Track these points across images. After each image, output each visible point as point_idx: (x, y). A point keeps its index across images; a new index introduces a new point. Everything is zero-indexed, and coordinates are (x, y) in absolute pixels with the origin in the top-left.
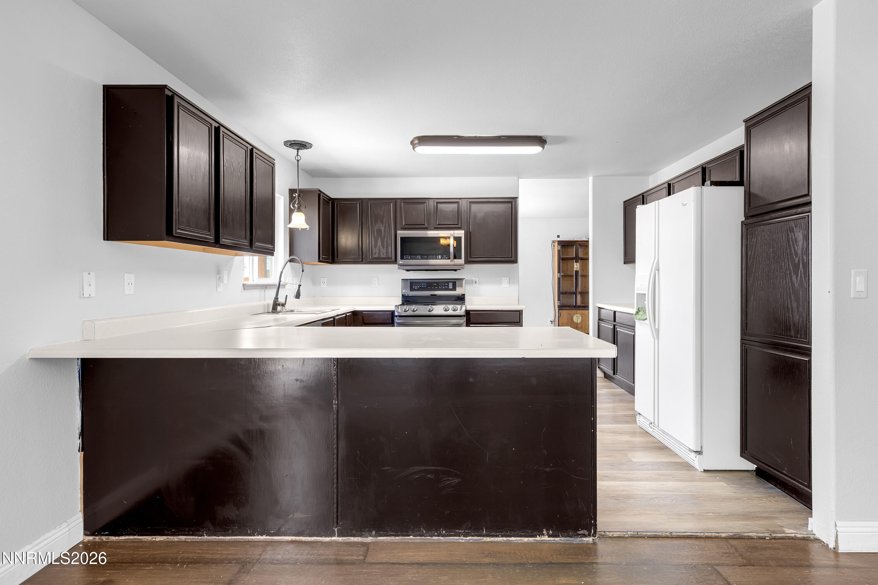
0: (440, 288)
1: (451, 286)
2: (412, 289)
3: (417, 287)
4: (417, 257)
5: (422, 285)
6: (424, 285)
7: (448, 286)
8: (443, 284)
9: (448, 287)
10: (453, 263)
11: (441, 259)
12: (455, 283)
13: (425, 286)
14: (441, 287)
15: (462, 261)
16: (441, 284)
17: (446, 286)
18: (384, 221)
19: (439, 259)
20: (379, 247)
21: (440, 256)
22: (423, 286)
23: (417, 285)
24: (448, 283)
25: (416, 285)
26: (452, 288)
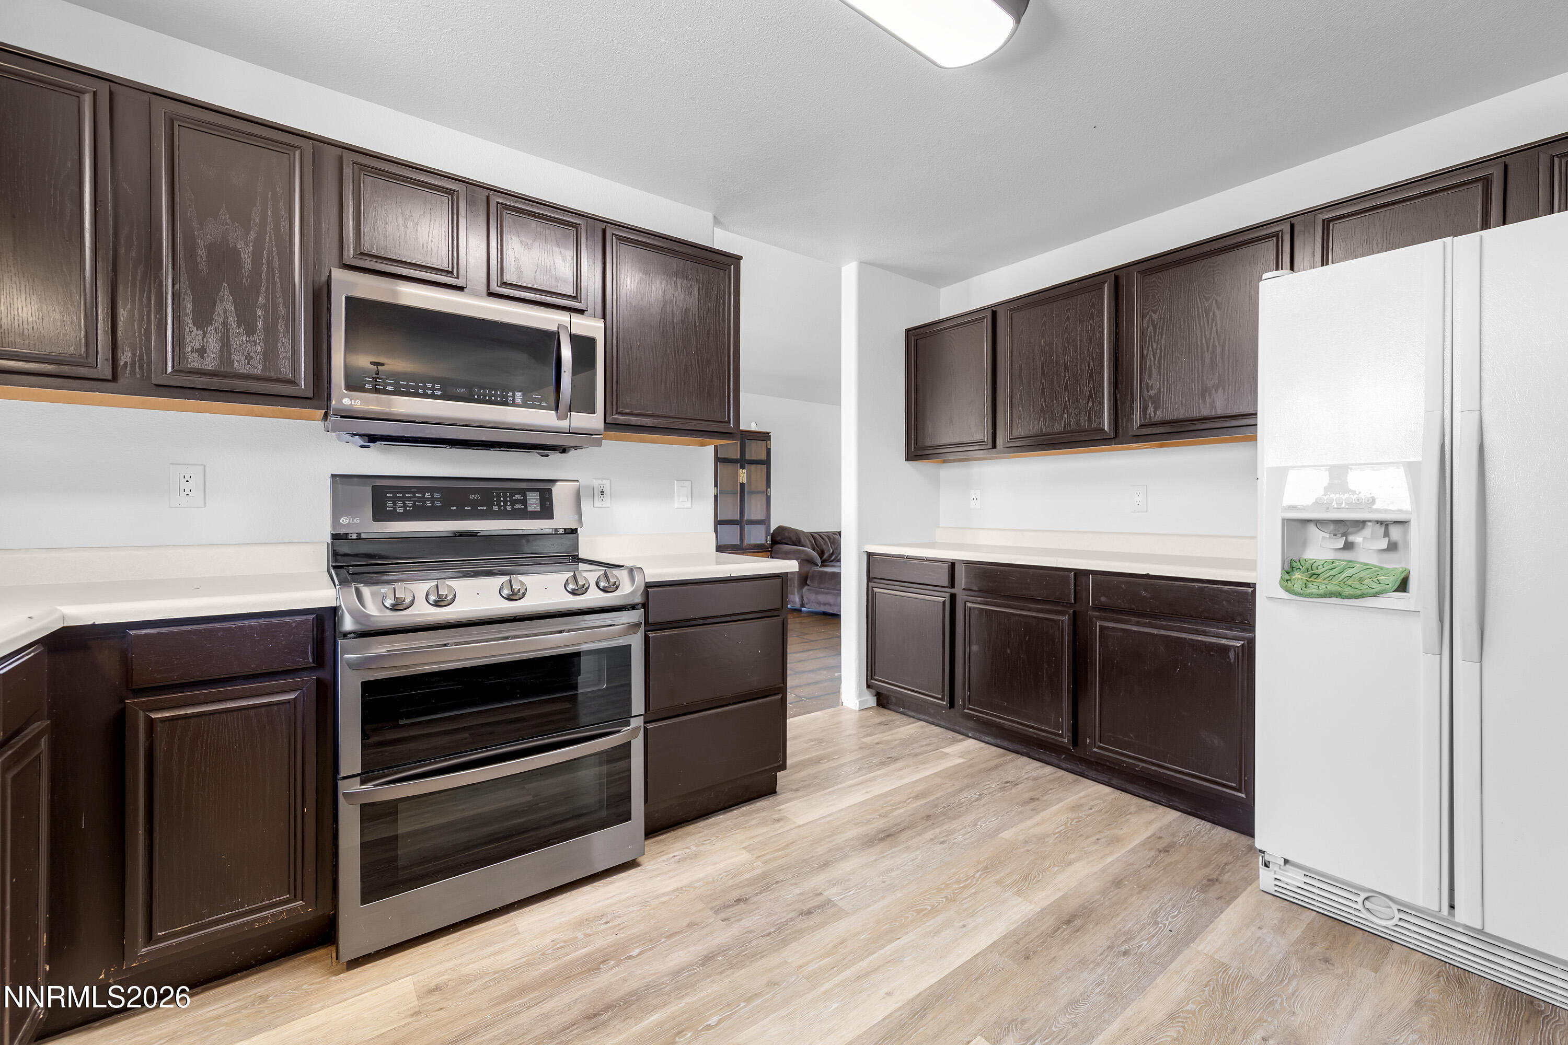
0: (495, 508)
1: (533, 502)
2: (381, 513)
3: (405, 506)
4: (425, 388)
5: (423, 500)
6: (432, 500)
7: (524, 502)
8: (505, 497)
9: (526, 507)
10: (564, 424)
11: (524, 405)
12: (547, 496)
13: (437, 504)
14: (500, 507)
15: (594, 421)
16: (498, 497)
17: (518, 501)
18: (256, 215)
19: (514, 405)
20: (225, 324)
21: (518, 395)
22: (428, 504)
23: (403, 499)
24: (523, 492)
25: (399, 499)
26: (538, 509)
